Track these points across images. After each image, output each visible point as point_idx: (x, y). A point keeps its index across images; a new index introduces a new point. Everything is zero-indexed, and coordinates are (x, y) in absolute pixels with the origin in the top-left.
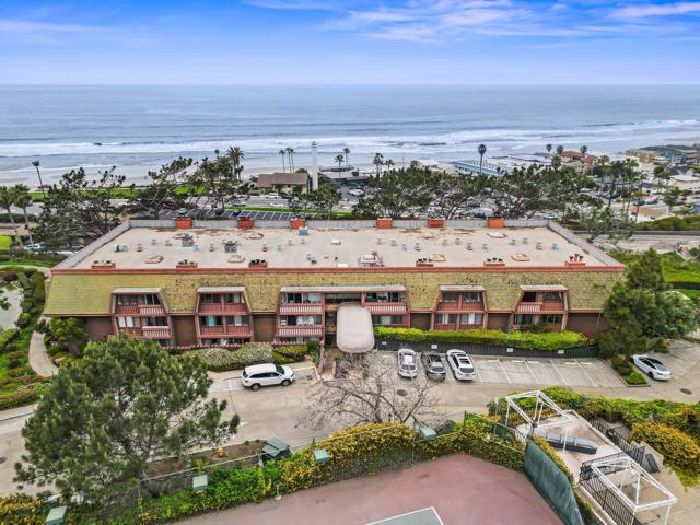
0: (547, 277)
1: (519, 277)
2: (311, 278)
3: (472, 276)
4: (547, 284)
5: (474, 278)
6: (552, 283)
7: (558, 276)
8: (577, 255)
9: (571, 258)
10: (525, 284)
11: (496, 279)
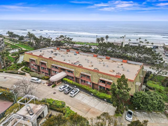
0: (109, 77)
1: (101, 75)
2: (58, 63)
3: (90, 71)
4: (108, 79)
5: (90, 72)
6: (110, 79)
7: (112, 78)
8: (119, 73)
9: (117, 73)
10: (102, 77)
11: (95, 74)
